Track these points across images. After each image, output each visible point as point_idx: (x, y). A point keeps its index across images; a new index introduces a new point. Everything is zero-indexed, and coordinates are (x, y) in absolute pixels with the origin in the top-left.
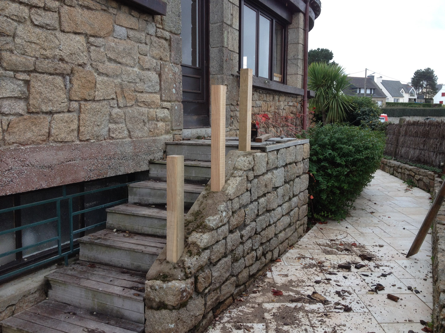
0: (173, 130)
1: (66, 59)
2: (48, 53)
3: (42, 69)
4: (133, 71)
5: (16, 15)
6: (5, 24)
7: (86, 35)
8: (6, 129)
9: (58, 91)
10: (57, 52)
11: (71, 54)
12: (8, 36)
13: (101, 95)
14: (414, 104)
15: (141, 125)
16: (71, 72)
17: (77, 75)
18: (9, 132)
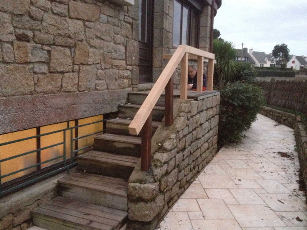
0: (132, 85)
1: (72, 36)
2: (61, 32)
3: (58, 43)
4: (110, 44)
5: (43, 7)
6: (37, 13)
7: (84, 20)
8: (36, 83)
9: (67, 58)
10: (67, 32)
11: (75, 33)
12: (38, 20)
13: (92, 61)
14: (274, 68)
15: (114, 81)
16: (75, 45)
17: (78, 47)
18: (38, 85)
